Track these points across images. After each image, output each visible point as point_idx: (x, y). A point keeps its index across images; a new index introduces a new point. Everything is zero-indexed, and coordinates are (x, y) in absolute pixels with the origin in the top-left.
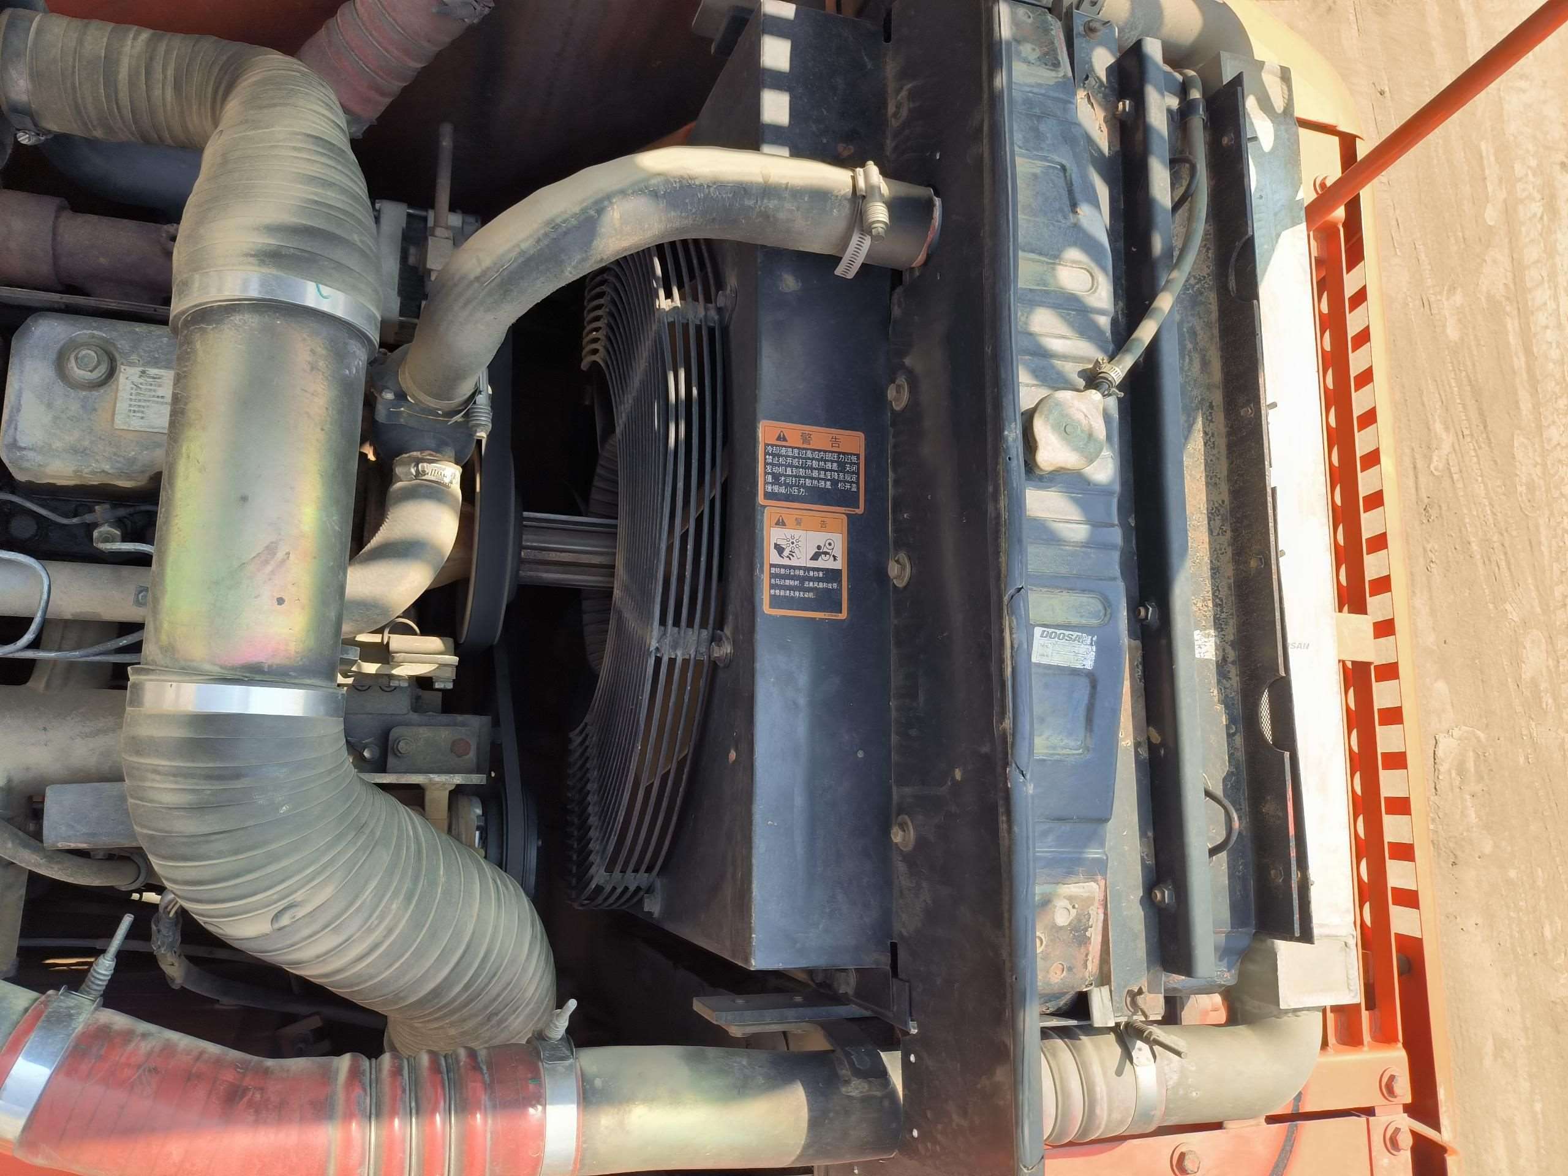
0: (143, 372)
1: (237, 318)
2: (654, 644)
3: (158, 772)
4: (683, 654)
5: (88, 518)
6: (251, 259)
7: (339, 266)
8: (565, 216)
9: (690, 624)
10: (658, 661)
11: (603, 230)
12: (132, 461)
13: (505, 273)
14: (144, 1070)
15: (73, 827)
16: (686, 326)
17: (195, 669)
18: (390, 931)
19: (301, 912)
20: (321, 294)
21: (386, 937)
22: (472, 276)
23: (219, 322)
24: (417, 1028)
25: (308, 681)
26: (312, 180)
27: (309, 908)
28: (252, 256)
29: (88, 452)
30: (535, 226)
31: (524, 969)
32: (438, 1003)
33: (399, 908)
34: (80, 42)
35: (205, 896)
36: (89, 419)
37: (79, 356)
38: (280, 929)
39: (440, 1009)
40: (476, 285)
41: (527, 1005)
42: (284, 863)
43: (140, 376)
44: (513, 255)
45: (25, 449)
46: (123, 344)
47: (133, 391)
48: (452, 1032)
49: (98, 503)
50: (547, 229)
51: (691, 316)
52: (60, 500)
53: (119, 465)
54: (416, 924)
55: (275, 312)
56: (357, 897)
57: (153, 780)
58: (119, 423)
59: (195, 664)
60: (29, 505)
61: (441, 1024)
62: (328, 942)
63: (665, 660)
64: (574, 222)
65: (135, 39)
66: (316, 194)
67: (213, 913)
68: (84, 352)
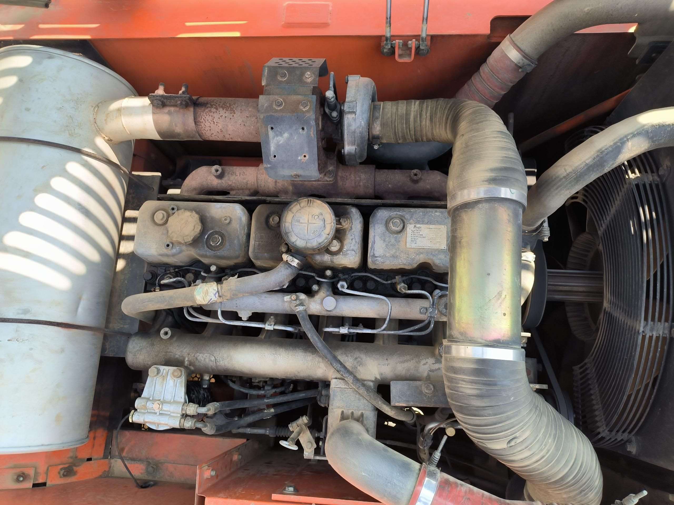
0: (415, 226)
1: (480, 206)
2: (641, 329)
3: (463, 380)
4: (656, 334)
5: (394, 281)
6: (485, 183)
7: (517, 180)
8: (606, 147)
9: (660, 320)
10: (644, 337)
11: (623, 150)
12: (413, 259)
13: (579, 173)
14: (465, 499)
15: (401, 398)
16: (644, 185)
17: (475, 341)
18: (548, 451)
19: (518, 441)
20: (511, 193)
21: (547, 453)
22: (562, 177)
23: (473, 208)
24: (549, 493)
25: (515, 347)
26: (503, 148)
27: (521, 439)
28: (486, 181)
29: (398, 257)
30: (592, 153)
31: (595, 473)
32: (562, 483)
33: (551, 442)
34: (397, 109)
35: (482, 431)
36: (398, 245)
37: (394, 222)
38: (510, 447)
39: (562, 486)
40: (564, 180)
41: (595, 489)
42: (512, 420)
43: (414, 228)
44: (582, 166)
45: (377, 257)
46: (407, 216)
47: (412, 234)
48: (565, 496)
49: (397, 275)
50: (598, 153)
51: (646, 180)
52: (382, 275)
53: (409, 261)
54: (557, 449)
55: (495, 202)
56: (537, 436)
57: (462, 384)
58: (408, 246)
59: (475, 339)
60: (373, 277)
61: (560, 492)
62: (526, 454)
63: (647, 336)
64: (610, 149)
65: (415, 105)
66: (505, 154)
67: (484, 438)
68: (395, 220)
